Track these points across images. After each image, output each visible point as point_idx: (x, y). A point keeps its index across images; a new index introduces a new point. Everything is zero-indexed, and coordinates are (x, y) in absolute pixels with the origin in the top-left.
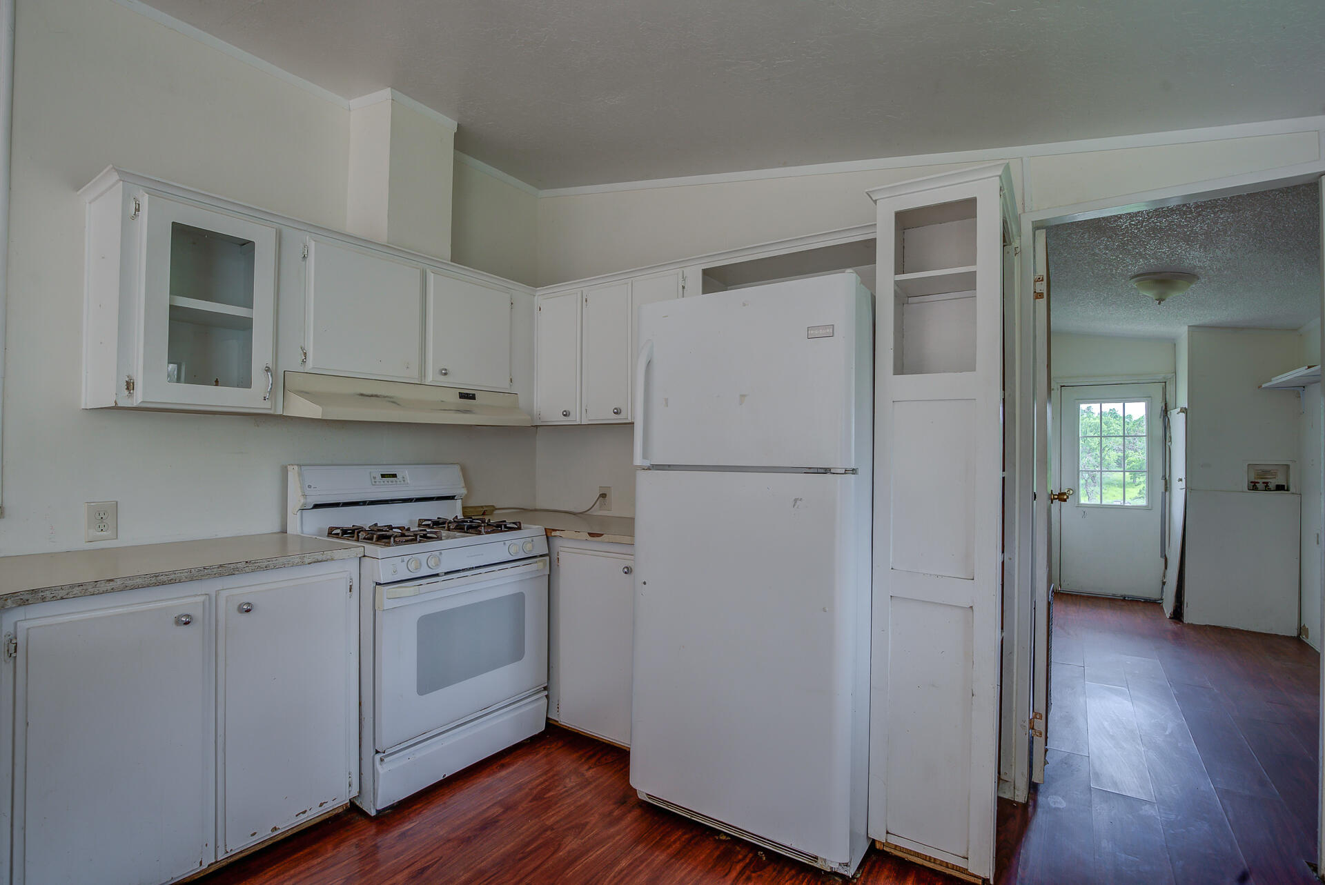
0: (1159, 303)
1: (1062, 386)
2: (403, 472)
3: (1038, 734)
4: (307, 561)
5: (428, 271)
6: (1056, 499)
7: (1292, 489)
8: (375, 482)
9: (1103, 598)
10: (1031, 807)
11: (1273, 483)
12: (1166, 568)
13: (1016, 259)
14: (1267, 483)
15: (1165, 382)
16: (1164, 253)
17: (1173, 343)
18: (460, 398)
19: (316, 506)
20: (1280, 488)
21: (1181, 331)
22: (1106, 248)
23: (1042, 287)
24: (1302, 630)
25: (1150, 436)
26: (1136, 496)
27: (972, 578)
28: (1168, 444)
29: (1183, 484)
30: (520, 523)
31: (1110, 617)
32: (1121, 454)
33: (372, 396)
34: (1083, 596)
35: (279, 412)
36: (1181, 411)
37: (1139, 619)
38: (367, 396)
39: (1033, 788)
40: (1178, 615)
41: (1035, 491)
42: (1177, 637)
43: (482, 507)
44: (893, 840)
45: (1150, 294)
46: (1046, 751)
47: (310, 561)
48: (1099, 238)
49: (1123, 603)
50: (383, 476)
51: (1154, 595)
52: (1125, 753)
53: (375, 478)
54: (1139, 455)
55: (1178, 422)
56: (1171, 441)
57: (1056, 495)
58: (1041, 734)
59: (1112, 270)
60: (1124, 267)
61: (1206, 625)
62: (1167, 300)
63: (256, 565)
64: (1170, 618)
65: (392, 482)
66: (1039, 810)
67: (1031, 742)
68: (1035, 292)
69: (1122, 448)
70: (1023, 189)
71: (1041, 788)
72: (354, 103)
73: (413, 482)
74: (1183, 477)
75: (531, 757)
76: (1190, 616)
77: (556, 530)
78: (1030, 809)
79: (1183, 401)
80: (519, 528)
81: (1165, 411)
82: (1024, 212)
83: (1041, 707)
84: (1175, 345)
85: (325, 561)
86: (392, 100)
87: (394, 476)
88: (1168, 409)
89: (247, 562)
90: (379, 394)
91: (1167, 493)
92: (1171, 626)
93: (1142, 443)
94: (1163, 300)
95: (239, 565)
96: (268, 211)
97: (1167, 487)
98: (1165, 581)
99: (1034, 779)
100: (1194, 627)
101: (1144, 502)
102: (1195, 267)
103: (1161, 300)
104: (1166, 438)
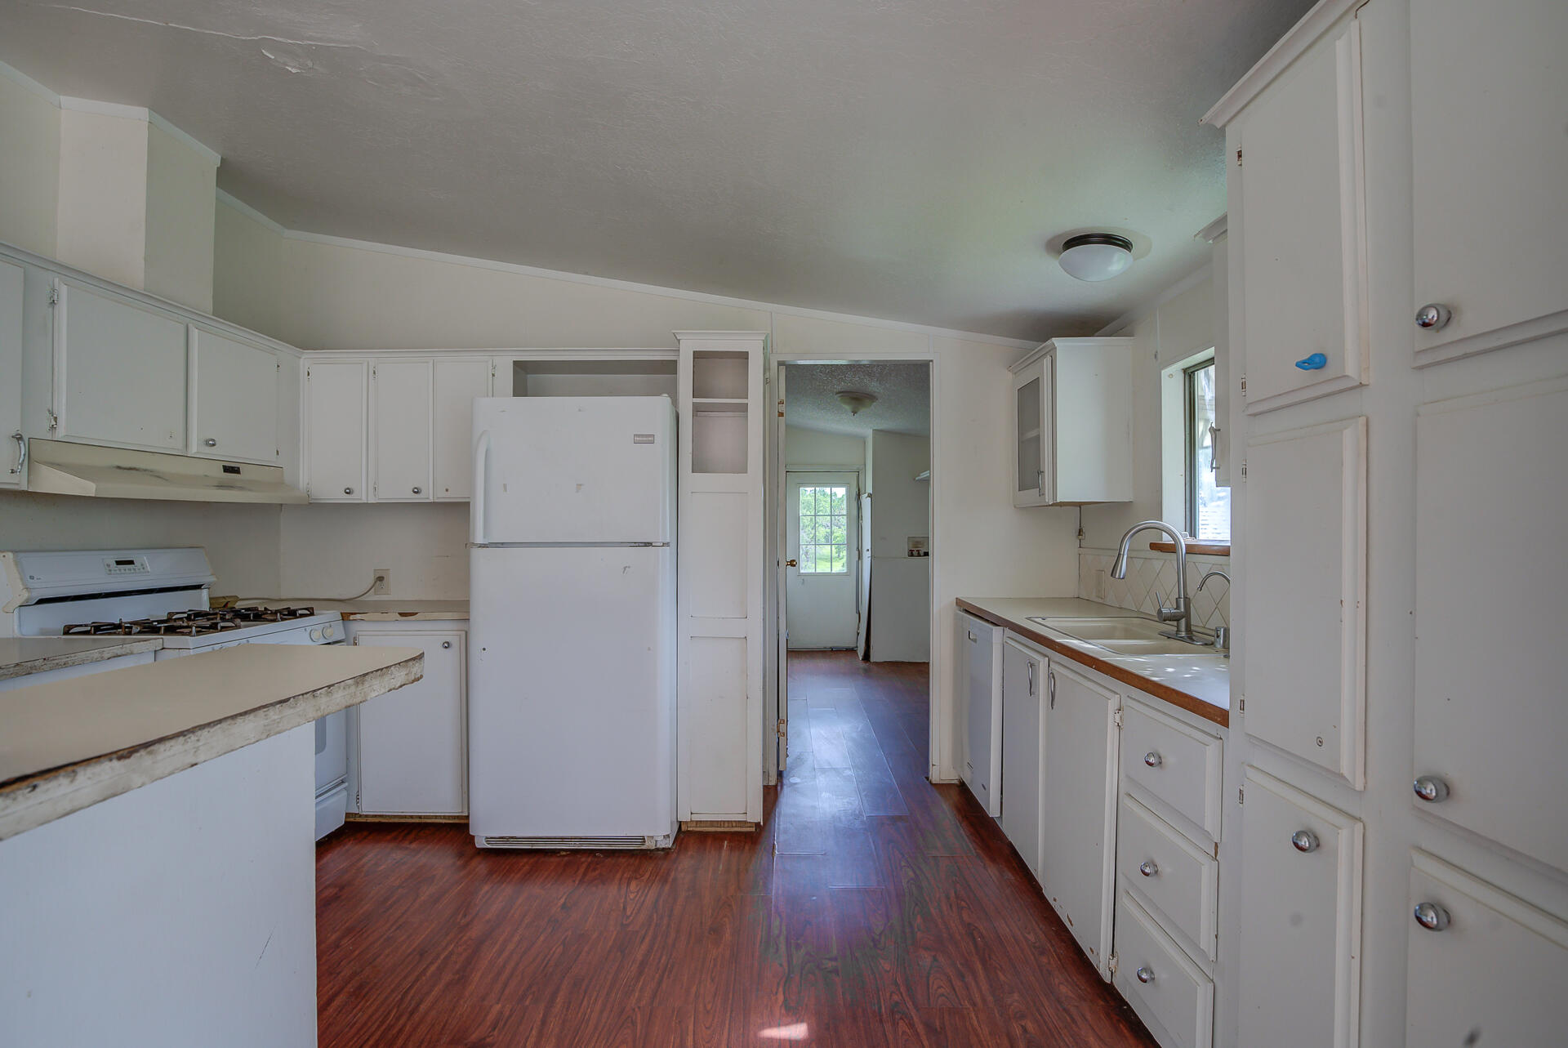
0: (854, 415)
1: (786, 471)
2: (142, 558)
4: (106, 655)
5: (190, 325)
6: (790, 564)
8: (110, 570)
9: (818, 651)
10: (779, 786)
11: (921, 551)
12: (859, 622)
14: (917, 549)
15: (858, 473)
17: (863, 440)
18: (225, 471)
19: (41, 601)
20: (925, 554)
21: (868, 433)
25: (848, 515)
26: (839, 567)
27: (745, 617)
28: (860, 521)
29: (870, 553)
30: (312, 608)
31: (823, 664)
32: (829, 530)
33: (130, 469)
35: (24, 488)
36: (868, 496)
37: (842, 663)
38: (125, 469)
39: (780, 774)
40: (867, 657)
41: (778, 558)
42: (867, 672)
43: (224, 597)
44: (696, 818)
45: (848, 408)
47: (109, 656)
49: (831, 653)
50: (118, 563)
51: (852, 645)
52: (834, 746)
53: (108, 565)
54: (841, 533)
55: (866, 502)
57: (790, 561)
59: (824, 387)
60: (832, 386)
61: (884, 662)
62: (859, 412)
63: (54, 662)
64: (862, 659)
65: (130, 570)
66: (785, 787)
67: (778, 741)
68: (778, 411)
69: (829, 525)
71: (785, 774)
72: (65, 100)
73: (154, 569)
74: (869, 548)
75: (339, 849)
76: (874, 657)
77: (355, 614)
78: (779, 788)
79: (869, 490)
80: (312, 614)
81: (859, 495)
82: (774, 356)
84: (864, 443)
85: (124, 655)
86: (150, 122)
87: (131, 562)
88: (860, 493)
89: (45, 659)
90: (137, 467)
91: (860, 561)
92: (863, 665)
93: (844, 520)
95: (37, 663)
96: (10, 245)
97: (860, 557)
98: (858, 634)
99: (781, 769)
100: (877, 664)
101: (845, 570)
102: (875, 392)
103: (855, 413)
104: (859, 517)
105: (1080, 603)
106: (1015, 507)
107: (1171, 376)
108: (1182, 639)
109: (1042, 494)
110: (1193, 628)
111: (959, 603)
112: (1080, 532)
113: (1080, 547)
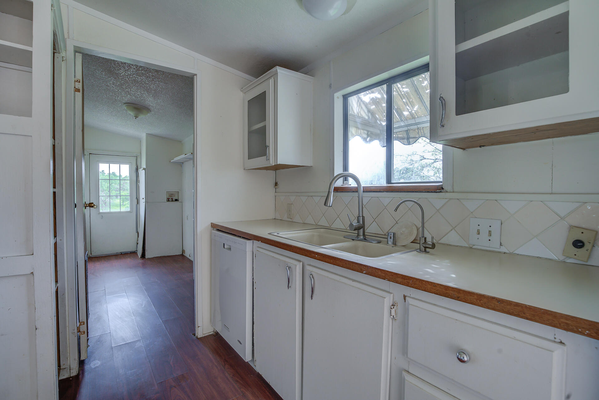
0: (136, 118)
1: (90, 154)
3: (83, 333)
6: (88, 206)
7: (180, 201)
9: (112, 256)
10: (81, 375)
11: (174, 198)
12: (138, 237)
13: (63, 64)
14: (172, 198)
15: (137, 157)
16: (138, 94)
20: (176, 200)
21: (144, 136)
22: (113, 84)
23: (79, 86)
24: (183, 251)
25: (131, 180)
26: (126, 207)
27: (32, 254)
28: (138, 183)
29: (144, 200)
31: (116, 263)
34: (103, 257)
36: (143, 170)
37: (129, 261)
39: (82, 363)
40: (143, 256)
41: (75, 203)
42: (144, 266)
45: (132, 113)
46: (88, 340)
48: (110, 77)
49: (121, 256)
51: (133, 249)
52: (127, 323)
54: (126, 192)
55: (142, 173)
56: (139, 182)
57: (88, 204)
58: (84, 332)
59: (115, 97)
60: (121, 97)
61: (153, 257)
62: (139, 117)
64: (141, 258)
67: (79, 339)
68: (75, 87)
70: (68, 24)
71: (86, 362)
74: (144, 197)
76: (148, 256)
78: (80, 376)
79: (144, 166)
81: (137, 169)
82: (69, 38)
83: (83, 318)
84: (141, 141)
88: (138, 168)
91: (138, 205)
92: (141, 261)
94: (137, 117)
97: (138, 202)
98: (137, 244)
99: (82, 358)
100: (149, 259)
101: (129, 210)
102: (150, 105)
103: (136, 117)
104: (137, 181)
105: (277, 221)
106: (244, 169)
107: (338, 97)
108: (361, 240)
109: (268, 160)
110: (366, 234)
111: (214, 226)
112: (276, 184)
113: (276, 192)
